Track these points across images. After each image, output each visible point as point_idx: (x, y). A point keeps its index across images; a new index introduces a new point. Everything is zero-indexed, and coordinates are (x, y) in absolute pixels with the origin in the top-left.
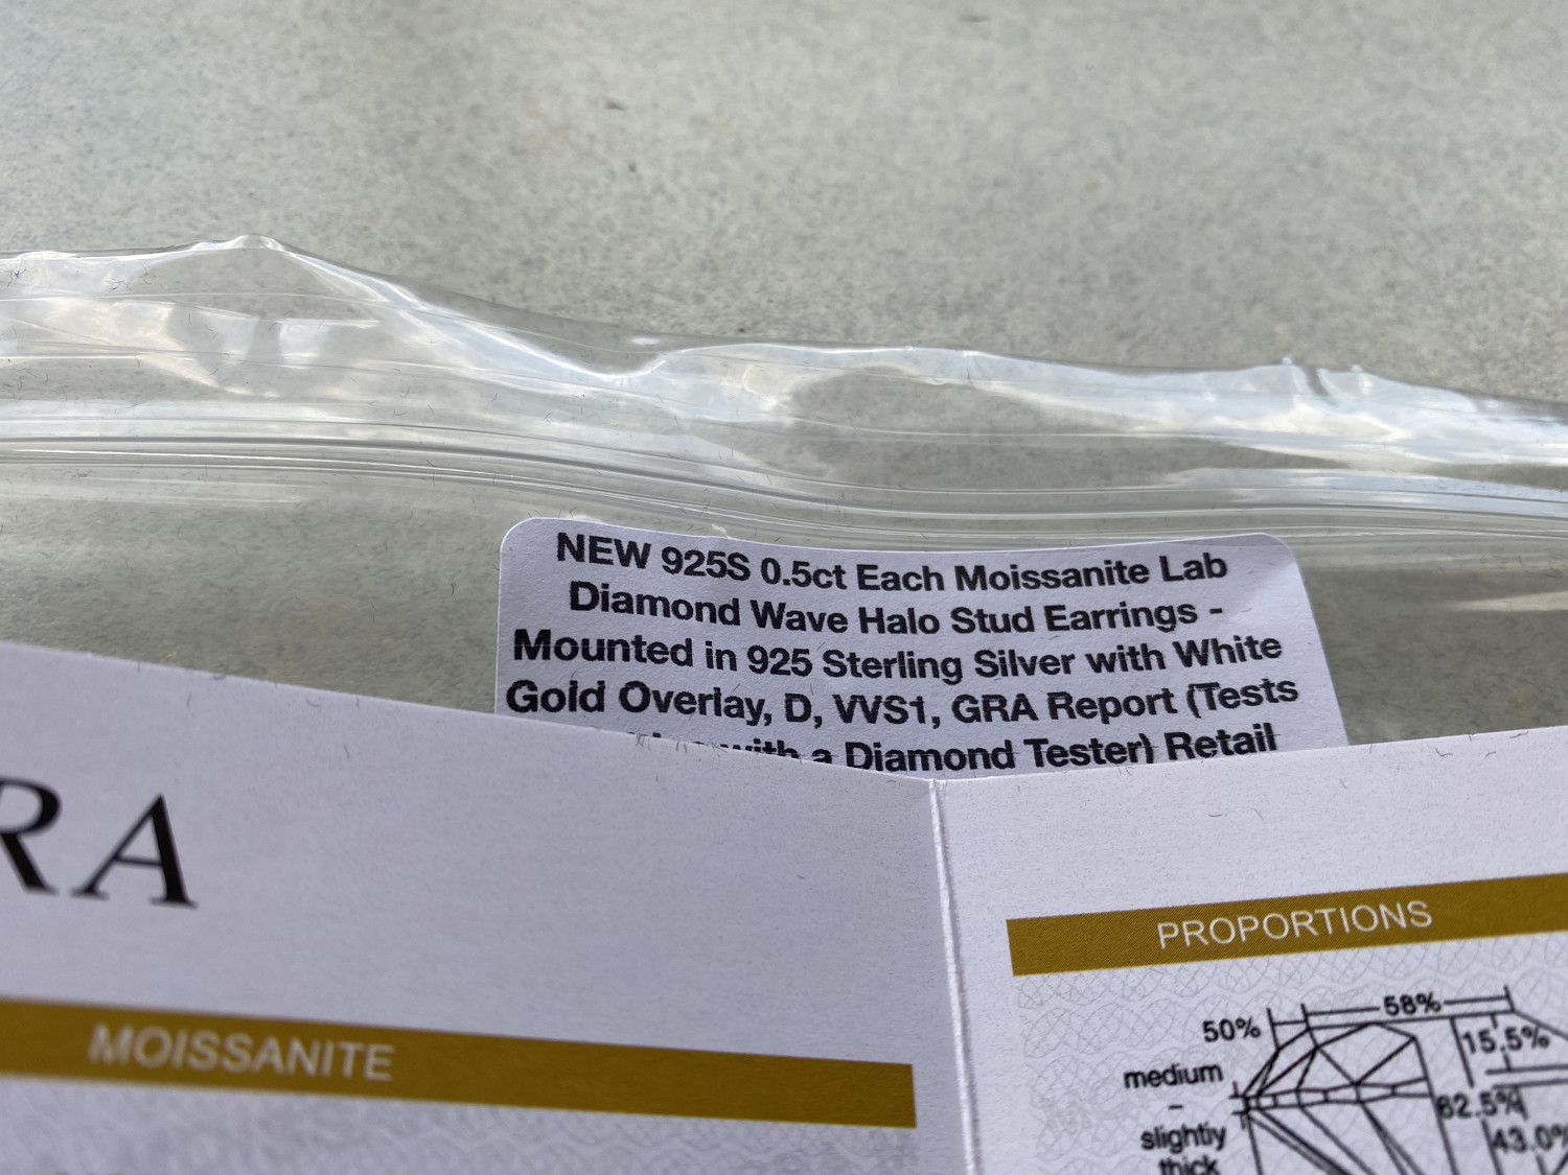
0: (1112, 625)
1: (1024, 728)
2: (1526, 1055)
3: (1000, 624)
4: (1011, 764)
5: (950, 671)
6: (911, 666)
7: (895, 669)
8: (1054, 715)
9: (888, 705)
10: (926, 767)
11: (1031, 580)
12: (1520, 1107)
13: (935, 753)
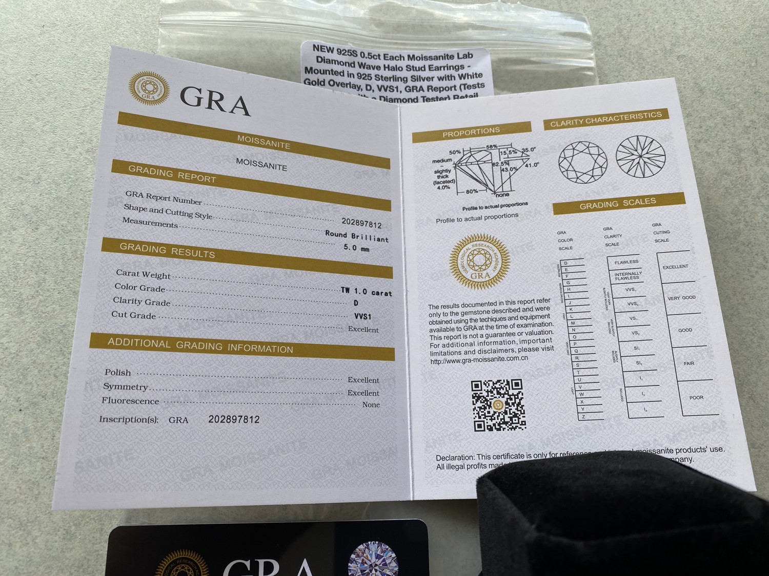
0: (444, 69)
1: (421, 94)
2: (513, 155)
3: (418, 69)
4: (417, 102)
5: (405, 80)
6: (395, 79)
7: (392, 79)
8: (428, 91)
9: (390, 88)
10: (398, 102)
11: (426, 58)
12: (508, 164)
13: (400, 99)
